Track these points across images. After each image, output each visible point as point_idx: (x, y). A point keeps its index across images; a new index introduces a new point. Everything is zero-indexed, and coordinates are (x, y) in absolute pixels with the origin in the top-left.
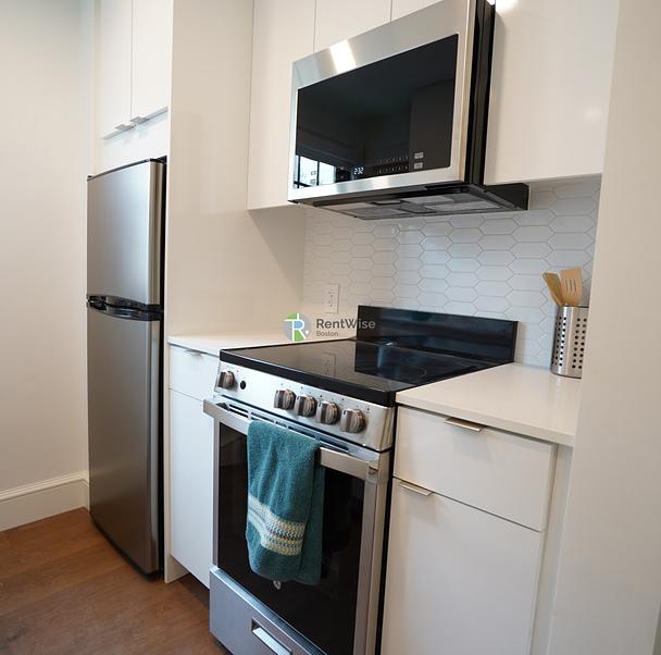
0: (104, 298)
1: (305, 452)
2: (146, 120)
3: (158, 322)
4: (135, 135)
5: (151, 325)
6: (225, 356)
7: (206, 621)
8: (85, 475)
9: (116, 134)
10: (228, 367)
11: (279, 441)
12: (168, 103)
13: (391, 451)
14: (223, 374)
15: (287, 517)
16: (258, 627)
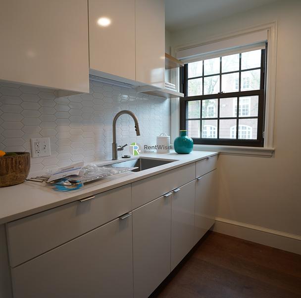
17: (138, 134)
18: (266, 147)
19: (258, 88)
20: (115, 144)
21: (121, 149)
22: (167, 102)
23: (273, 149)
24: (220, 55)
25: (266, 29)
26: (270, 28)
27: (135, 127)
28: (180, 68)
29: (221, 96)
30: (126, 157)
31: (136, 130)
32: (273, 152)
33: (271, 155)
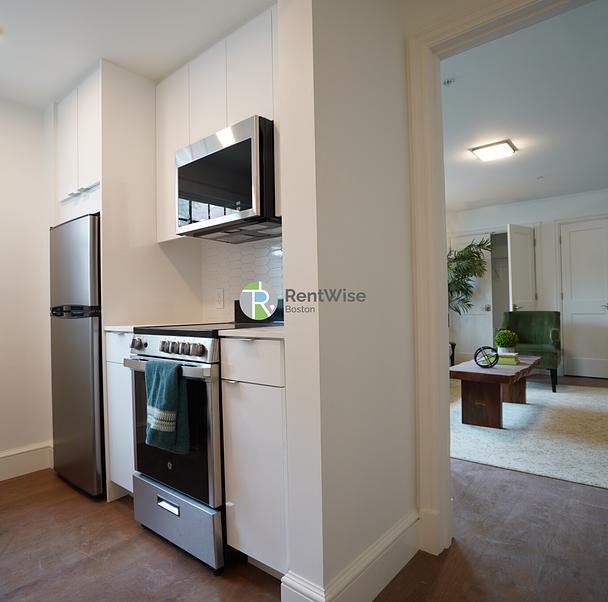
0: (62, 308)
1: (172, 370)
2: (87, 189)
3: (97, 318)
4: (81, 199)
5: (92, 320)
6: (137, 331)
7: (133, 514)
8: (50, 443)
9: (68, 199)
10: (138, 337)
11: (161, 367)
12: (99, 179)
13: (219, 363)
14: (134, 340)
15: (164, 409)
16: (162, 500)
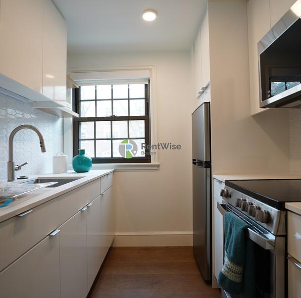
0: (196, 160)
1: (240, 229)
2: (206, 87)
3: (209, 169)
5: (206, 170)
11: (233, 222)
13: (286, 236)
14: (223, 191)
15: (231, 261)
17: (43, 150)
18: (153, 162)
19: (143, 114)
20: (11, 163)
21: (19, 168)
22: (60, 121)
23: (159, 164)
24: (112, 83)
25: (149, 69)
26: (151, 69)
27: (40, 143)
28: (73, 89)
29: (113, 118)
30: (22, 178)
31: (41, 146)
32: (158, 166)
33: (157, 168)
